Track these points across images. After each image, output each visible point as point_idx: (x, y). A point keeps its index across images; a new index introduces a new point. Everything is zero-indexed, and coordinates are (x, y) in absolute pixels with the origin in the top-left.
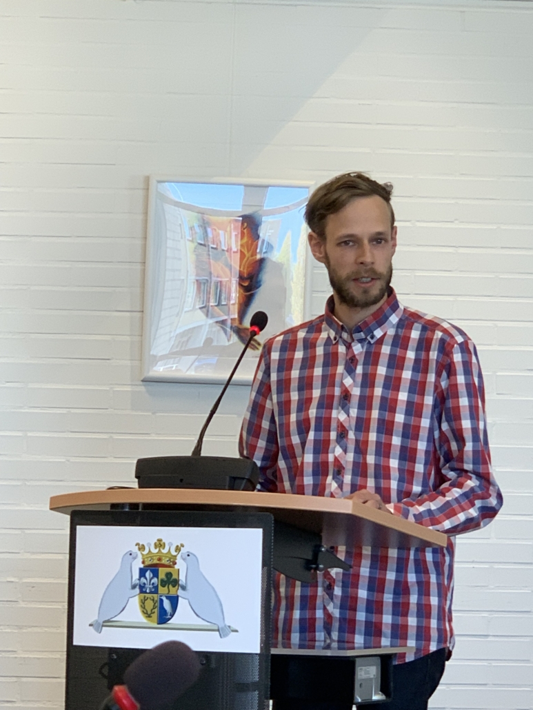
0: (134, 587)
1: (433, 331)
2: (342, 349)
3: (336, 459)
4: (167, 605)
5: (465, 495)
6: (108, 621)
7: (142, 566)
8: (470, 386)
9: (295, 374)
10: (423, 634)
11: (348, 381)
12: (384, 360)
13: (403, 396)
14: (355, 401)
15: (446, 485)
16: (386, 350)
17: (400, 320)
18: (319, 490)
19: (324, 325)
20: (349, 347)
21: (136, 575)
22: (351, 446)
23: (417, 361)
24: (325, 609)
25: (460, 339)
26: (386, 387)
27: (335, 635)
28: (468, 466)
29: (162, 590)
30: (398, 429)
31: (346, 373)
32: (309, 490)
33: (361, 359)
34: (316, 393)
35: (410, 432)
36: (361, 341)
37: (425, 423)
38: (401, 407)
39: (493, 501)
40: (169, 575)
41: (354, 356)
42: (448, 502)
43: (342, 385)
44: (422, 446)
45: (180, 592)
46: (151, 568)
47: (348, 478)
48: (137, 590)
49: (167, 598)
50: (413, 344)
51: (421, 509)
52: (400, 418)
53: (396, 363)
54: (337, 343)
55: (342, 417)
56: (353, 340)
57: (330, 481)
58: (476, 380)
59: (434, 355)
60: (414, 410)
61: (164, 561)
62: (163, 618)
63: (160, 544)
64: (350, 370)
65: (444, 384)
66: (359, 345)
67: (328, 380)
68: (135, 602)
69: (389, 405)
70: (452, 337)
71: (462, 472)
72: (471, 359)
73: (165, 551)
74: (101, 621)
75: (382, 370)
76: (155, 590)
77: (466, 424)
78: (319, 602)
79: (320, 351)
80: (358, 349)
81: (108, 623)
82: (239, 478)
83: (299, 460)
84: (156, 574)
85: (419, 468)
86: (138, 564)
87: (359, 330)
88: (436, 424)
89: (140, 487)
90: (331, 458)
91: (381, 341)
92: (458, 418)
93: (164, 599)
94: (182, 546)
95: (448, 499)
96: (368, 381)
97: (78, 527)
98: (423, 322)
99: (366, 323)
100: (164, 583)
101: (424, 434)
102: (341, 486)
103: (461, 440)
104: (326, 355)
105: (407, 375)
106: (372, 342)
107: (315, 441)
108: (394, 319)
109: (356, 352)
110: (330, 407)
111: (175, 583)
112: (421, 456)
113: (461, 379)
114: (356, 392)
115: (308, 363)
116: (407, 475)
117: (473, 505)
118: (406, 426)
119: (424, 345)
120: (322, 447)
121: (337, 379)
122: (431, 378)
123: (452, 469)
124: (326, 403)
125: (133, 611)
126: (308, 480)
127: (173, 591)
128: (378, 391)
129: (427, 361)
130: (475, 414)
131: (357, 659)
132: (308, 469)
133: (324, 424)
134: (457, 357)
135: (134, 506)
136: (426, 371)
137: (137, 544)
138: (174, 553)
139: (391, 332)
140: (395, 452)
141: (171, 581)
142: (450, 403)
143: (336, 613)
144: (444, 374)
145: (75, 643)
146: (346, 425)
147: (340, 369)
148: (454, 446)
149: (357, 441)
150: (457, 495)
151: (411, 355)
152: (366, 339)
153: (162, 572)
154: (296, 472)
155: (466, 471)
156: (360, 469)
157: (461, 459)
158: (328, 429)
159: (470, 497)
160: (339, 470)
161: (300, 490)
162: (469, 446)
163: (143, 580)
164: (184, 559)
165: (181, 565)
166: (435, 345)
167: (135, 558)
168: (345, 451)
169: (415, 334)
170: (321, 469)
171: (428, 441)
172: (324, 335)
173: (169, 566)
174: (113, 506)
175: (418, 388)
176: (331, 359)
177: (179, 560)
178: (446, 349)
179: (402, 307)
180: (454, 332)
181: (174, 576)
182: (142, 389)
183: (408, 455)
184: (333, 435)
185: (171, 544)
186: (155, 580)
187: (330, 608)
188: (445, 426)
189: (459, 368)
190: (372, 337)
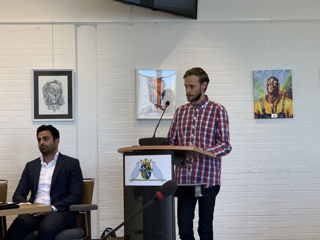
0: (140, 170)
1: (216, 106)
2: (194, 110)
3: (192, 137)
4: (148, 174)
5: (222, 147)
6: (134, 179)
7: (142, 165)
8: (224, 121)
9: (183, 116)
10: (211, 181)
11: (195, 118)
12: (203, 113)
13: (207, 122)
14: (196, 123)
15: (217, 144)
16: (204, 110)
17: (208, 103)
18: (188, 145)
19: (191, 105)
20: (195, 110)
21: (140, 167)
22: (195, 134)
23: (211, 113)
24: (188, 174)
25: (222, 108)
26: (203, 120)
27: (190, 181)
28: (223, 140)
29: (147, 171)
30: (206, 130)
31: (194, 116)
32: (185, 145)
33: (198, 113)
34: (187, 121)
35: (209, 131)
36: (198, 108)
37: (213, 129)
38: (207, 125)
39: (229, 149)
40: (148, 167)
41: (197, 112)
42: (217, 148)
43: (193, 119)
44: (212, 134)
45: (151, 171)
46: (144, 166)
47: (194, 142)
48: (141, 171)
49: (148, 173)
50: (211, 109)
51: (209, 150)
52: (206, 127)
53: (206, 114)
54: (193, 109)
55: (193, 127)
56: (196, 108)
57: (190, 143)
58: (226, 119)
59: (215, 112)
60: (210, 125)
61: (147, 164)
62: (147, 178)
63: (146, 160)
64: (195, 115)
65: (217, 119)
66: (198, 109)
67: (190, 118)
68: (140, 174)
69: (204, 124)
70: (220, 108)
71: (221, 141)
72: (225, 113)
73: (147, 161)
74: (132, 179)
75: (203, 116)
76: (145, 171)
77: (223, 129)
78: (187, 172)
79: (189, 111)
80: (197, 110)
81: (134, 180)
82: (165, 143)
83: (183, 138)
84: (145, 167)
85: (211, 140)
86: (141, 165)
87: (198, 105)
88: (216, 129)
89: (140, 146)
90: (191, 137)
91: (203, 108)
92: (221, 128)
93: (147, 173)
94: (151, 160)
95: (217, 147)
96: (199, 118)
97: (125, 156)
98: (214, 104)
99: (199, 104)
100: (147, 169)
101: (212, 132)
102: (193, 144)
103: (221, 134)
104: (190, 112)
105: (209, 117)
106: (201, 108)
107: (187, 133)
108: (207, 103)
109: (197, 111)
110: (191, 125)
111: (150, 169)
112: (211, 137)
113: (222, 118)
114: (197, 121)
115: (186, 114)
116: (208, 142)
117: (223, 149)
118: (208, 129)
119: (213, 110)
120: (188, 134)
121: (192, 118)
122: (215, 118)
123: (219, 141)
124: (190, 123)
125: (140, 176)
126: (185, 143)
127: (149, 171)
128: (201, 121)
129: (214, 113)
130: (225, 127)
131: (196, 186)
132: (185, 140)
133: (189, 129)
134: (221, 113)
135: (139, 150)
136: (213, 116)
137: (140, 160)
138: (149, 162)
139: (206, 106)
140: (205, 136)
141: (149, 169)
142: (219, 124)
143: (190, 175)
144: (218, 117)
145: (126, 185)
146: (194, 129)
147: (193, 115)
148: (220, 135)
149: (197, 133)
150: (220, 147)
151: (210, 112)
152: (199, 108)
153: (147, 166)
154: (182, 140)
155: (223, 141)
156: (197, 140)
157: (221, 138)
158: (190, 130)
159: (223, 147)
160: (192, 140)
161: (183, 145)
162: (223, 135)
163: (142, 169)
164: (152, 163)
165: (151, 164)
166: (216, 110)
167: (140, 163)
168: (194, 135)
169: (211, 107)
170: (188, 140)
171: (213, 133)
172: (190, 107)
173: (148, 165)
174: (134, 151)
175: (211, 120)
176: (191, 113)
177: (151, 163)
178: (218, 111)
179: (209, 100)
180: (221, 107)
181: (150, 167)
182: (137, 122)
183: (208, 136)
184: (191, 131)
185: (148, 159)
186: (145, 169)
187: (189, 174)
188: (218, 130)
189: (222, 116)
190: (201, 107)
